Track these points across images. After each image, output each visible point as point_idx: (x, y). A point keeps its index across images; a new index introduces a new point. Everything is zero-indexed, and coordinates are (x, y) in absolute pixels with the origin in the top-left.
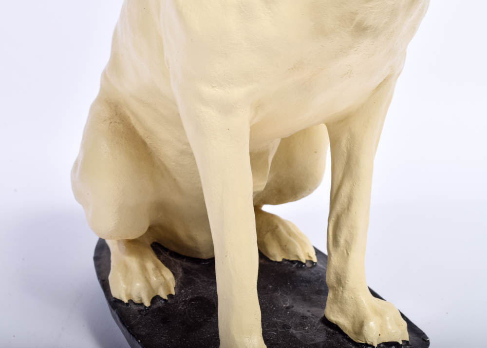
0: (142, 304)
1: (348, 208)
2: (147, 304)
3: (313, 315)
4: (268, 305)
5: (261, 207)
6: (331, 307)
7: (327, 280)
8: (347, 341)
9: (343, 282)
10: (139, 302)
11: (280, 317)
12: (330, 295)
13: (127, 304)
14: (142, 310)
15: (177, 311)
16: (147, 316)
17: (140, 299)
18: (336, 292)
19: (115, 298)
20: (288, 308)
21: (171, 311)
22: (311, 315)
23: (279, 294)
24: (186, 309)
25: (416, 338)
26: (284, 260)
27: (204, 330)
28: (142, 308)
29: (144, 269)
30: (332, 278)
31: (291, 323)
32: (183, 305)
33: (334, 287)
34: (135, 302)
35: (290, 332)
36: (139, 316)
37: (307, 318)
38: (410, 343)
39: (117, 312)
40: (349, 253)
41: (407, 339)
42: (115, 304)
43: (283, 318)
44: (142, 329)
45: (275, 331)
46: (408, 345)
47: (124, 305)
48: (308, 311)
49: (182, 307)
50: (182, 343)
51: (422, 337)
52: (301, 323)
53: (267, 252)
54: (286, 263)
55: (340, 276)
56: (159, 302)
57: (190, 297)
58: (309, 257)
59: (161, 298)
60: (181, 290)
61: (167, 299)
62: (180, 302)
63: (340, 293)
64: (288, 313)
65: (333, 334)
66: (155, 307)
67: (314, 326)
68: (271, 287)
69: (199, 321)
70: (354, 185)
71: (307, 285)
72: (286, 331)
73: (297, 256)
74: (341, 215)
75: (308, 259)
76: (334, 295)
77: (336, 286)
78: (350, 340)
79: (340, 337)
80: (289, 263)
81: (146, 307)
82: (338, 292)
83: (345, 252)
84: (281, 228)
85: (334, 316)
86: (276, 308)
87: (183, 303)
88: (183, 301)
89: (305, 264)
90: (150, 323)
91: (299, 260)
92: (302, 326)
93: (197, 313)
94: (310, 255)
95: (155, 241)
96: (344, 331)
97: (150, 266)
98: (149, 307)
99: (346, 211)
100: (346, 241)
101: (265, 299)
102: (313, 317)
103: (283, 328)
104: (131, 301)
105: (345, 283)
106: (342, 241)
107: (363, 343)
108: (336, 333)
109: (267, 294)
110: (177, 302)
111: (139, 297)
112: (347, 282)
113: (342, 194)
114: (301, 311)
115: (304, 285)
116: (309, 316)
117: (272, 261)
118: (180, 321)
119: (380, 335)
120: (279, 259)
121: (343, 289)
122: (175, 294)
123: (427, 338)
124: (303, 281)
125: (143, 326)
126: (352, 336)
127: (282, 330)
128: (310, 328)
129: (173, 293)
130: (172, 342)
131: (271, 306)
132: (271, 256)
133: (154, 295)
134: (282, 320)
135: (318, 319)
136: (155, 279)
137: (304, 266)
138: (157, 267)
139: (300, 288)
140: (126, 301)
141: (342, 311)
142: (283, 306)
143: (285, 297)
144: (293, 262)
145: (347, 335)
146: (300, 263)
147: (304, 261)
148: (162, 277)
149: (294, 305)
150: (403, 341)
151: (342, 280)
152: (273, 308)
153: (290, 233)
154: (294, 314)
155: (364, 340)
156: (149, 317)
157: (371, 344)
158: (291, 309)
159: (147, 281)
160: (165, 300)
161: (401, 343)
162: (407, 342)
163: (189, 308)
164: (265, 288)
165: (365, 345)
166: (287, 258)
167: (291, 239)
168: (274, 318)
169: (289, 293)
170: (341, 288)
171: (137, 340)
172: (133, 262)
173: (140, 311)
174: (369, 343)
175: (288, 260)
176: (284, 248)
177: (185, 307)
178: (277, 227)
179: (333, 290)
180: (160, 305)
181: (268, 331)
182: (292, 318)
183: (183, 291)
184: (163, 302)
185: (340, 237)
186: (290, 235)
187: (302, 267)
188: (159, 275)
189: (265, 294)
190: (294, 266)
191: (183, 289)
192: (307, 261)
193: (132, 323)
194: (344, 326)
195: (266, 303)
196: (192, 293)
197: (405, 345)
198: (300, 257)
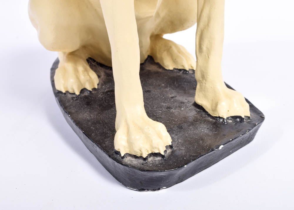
0: (74, 94)
1: (208, 25)
2: (77, 93)
3: (188, 101)
4: (159, 95)
5: (163, 35)
6: (198, 95)
7: (196, 76)
8: (207, 116)
9: (205, 77)
10: (72, 92)
11: (166, 102)
12: (198, 87)
13: (65, 94)
14: (74, 97)
15: (97, 98)
16: (77, 101)
17: (73, 90)
18: (202, 84)
19: (58, 90)
20: (172, 97)
21: (93, 98)
22: (187, 102)
23: (168, 89)
24: (103, 97)
25: (256, 116)
26: (175, 69)
27: (113, 110)
28: (74, 96)
29: (76, 71)
30: (198, 74)
31: (173, 106)
32: (101, 95)
33: (200, 80)
34: (70, 92)
35: (171, 111)
36: (71, 101)
37: (184, 103)
38: (251, 118)
39: (58, 99)
40: (209, 56)
41: (249, 115)
42: (58, 93)
43: (168, 103)
44: (72, 109)
45: (161, 111)
46: (249, 119)
47: (63, 94)
48: (186, 99)
49: (101, 96)
50: (98, 117)
51: (260, 115)
52: (179, 106)
53: (163, 64)
54: (176, 71)
55: (204, 72)
56: (86, 93)
57: (107, 90)
58: (192, 67)
59: (87, 90)
60: (102, 86)
61: (91, 90)
62: (100, 93)
63: (204, 84)
64: (172, 100)
65: (199, 112)
66: (83, 95)
67: (188, 107)
68: (163, 85)
69: (111, 104)
70: (211, 8)
71: (188, 84)
72: (168, 110)
73: (183, 66)
74: (204, 30)
75: (191, 68)
76: (200, 86)
77: (201, 80)
78: (209, 115)
79: (204, 113)
80: (178, 71)
81: (76, 95)
82: (203, 84)
83: (207, 55)
84: (174, 48)
85: (200, 100)
86: (164, 97)
87: (102, 93)
88: (103, 92)
89: (188, 71)
90: (78, 105)
91: (184, 69)
92: (180, 108)
93: (110, 99)
94: (192, 66)
95: (90, 56)
96: (206, 110)
97: (81, 69)
98: (79, 95)
99: (207, 27)
100: (207, 48)
101: (158, 92)
102: (188, 102)
103: (167, 109)
104: (67, 92)
105: (207, 77)
106: (204, 48)
107: (217, 116)
108: (201, 111)
109: (160, 89)
110: (98, 93)
111: (72, 89)
112: (208, 76)
113: (204, 15)
114: (181, 100)
115: (186, 84)
116: (186, 102)
117: (166, 70)
118: (98, 104)
119: (228, 111)
120: (171, 68)
121: (205, 82)
122: (98, 88)
123: (264, 115)
124: (185, 82)
125: (73, 107)
126: (210, 112)
127: (166, 110)
128: (185, 109)
129: (96, 87)
130: (91, 116)
131: (161, 96)
132: (165, 66)
133: (83, 88)
134: (167, 104)
135: (191, 103)
136: (83, 77)
137: (187, 72)
138: (86, 70)
139: (183, 86)
140: (64, 91)
141: (205, 96)
142: (169, 96)
143: (172, 91)
144: (180, 70)
145: (208, 112)
146: (185, 70)
147: (188, 69)
148: (88, 76)
149: (177, 96)
150: (245, 116)
151: (205, 75)
152: (162, 97)
153: (180, 51)
154: (175, 101)
155: (217, 114)
156: (78, 101)
157: (222, 117)
158: (174, 98)
159: (78, 78)
160: (90, 91)
161: (243, 117)
162: (249, 117)
163: (106, 96)
164: (159, 86)
165: (218, 118)
166: (176, 68)
167: (180, 55)
168: (162, 103)
169: (175, 88)
170: (205, 81)
171: (68, 115)
172: (69, 66)
173: (73, 98)
174: (221, 116)
175: (177, 69)
176: (174, 61)
177: (103, 96)
178: (171, 47)
179: (200, 83)
180: (87, 94)
181: (156, 110)
182: (174, 103)
183: (103, 86)
184: (89, 92)
185: (203, 45)
186: (180, 53)
187: (186, 73)
188: (87, 74)
189: (159, 89)
190: (181, 72)
191: (104, 85)
192: (190, 70)
193: (67, 105)
194: (206, 106)
195: (159, 94)
196: (109, 88)
197: (247, 119)
198: (185, 67)
